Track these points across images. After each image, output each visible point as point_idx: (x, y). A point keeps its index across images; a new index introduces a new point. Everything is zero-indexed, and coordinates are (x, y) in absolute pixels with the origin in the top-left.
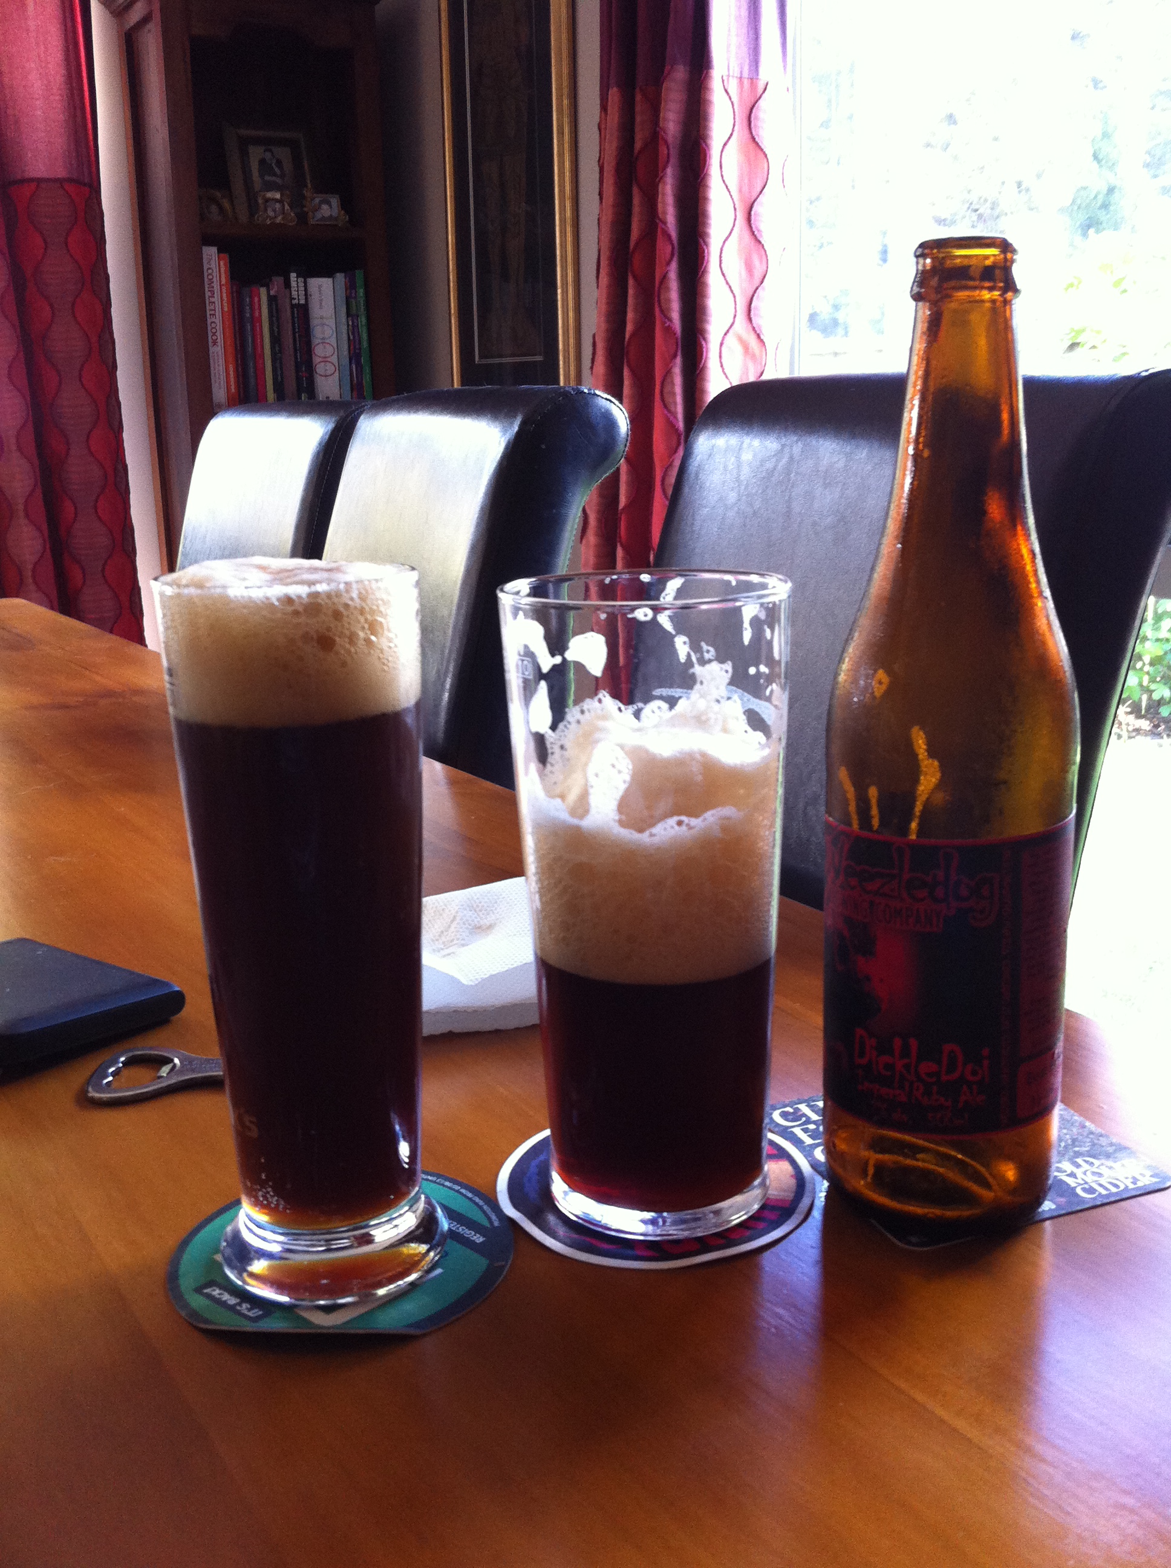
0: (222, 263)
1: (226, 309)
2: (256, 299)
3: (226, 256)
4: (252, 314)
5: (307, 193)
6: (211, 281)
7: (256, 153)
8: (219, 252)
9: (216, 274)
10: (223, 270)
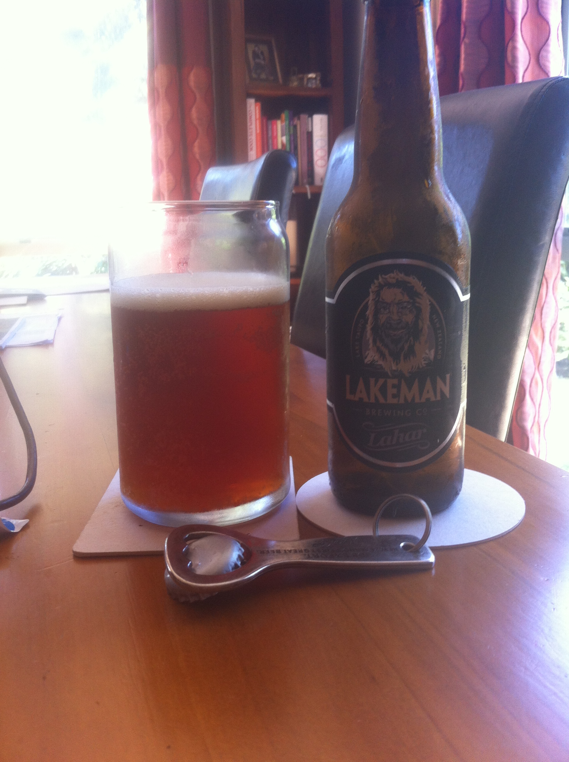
0: (257, 108)
1: (258, 132)
2: (275, 127)
3: (259, 104)
4: (273, 133)
6: (251, 117)
8: (256, 101)
9: (254, 114)
10: (257, 111)
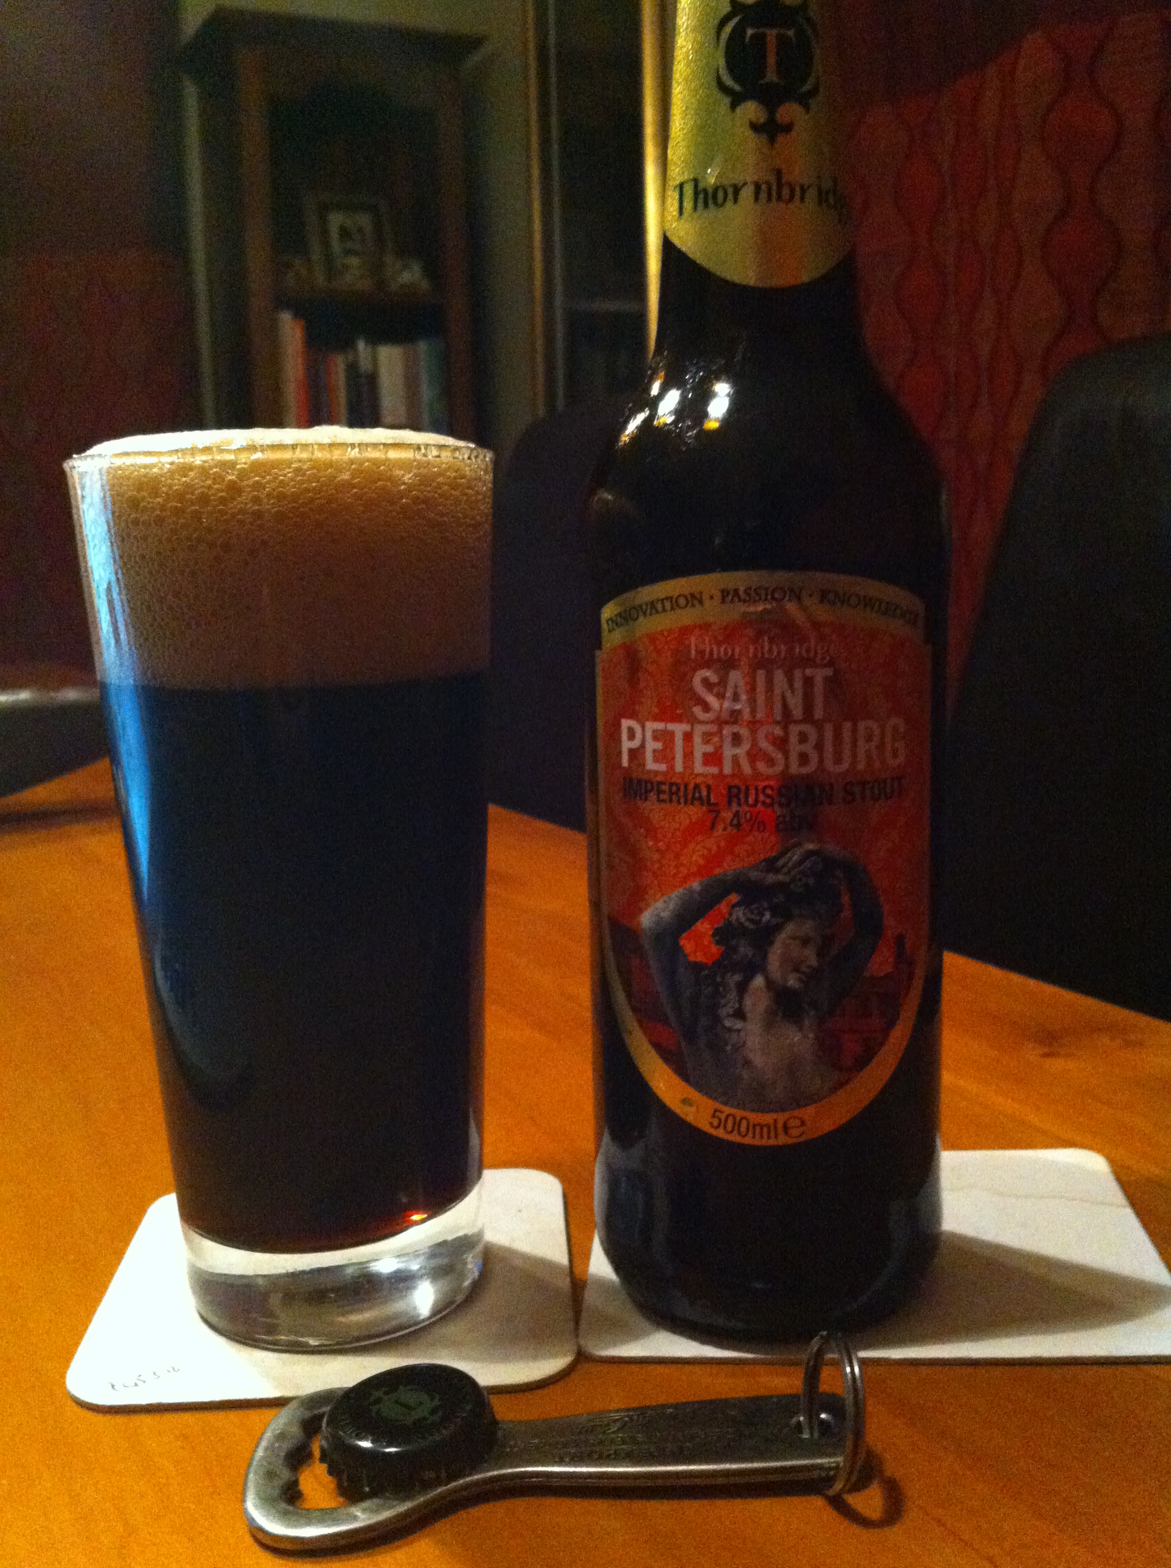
0: (298, 329)
1: (301, 377)
2: (332, 367)
3: (301, 323)
4: (328, 381)
5: (388, 259)
6: (286, 349)
7: (336, 220)
8: (294, 317)
9: (292, 340)
10: (299, 337)
